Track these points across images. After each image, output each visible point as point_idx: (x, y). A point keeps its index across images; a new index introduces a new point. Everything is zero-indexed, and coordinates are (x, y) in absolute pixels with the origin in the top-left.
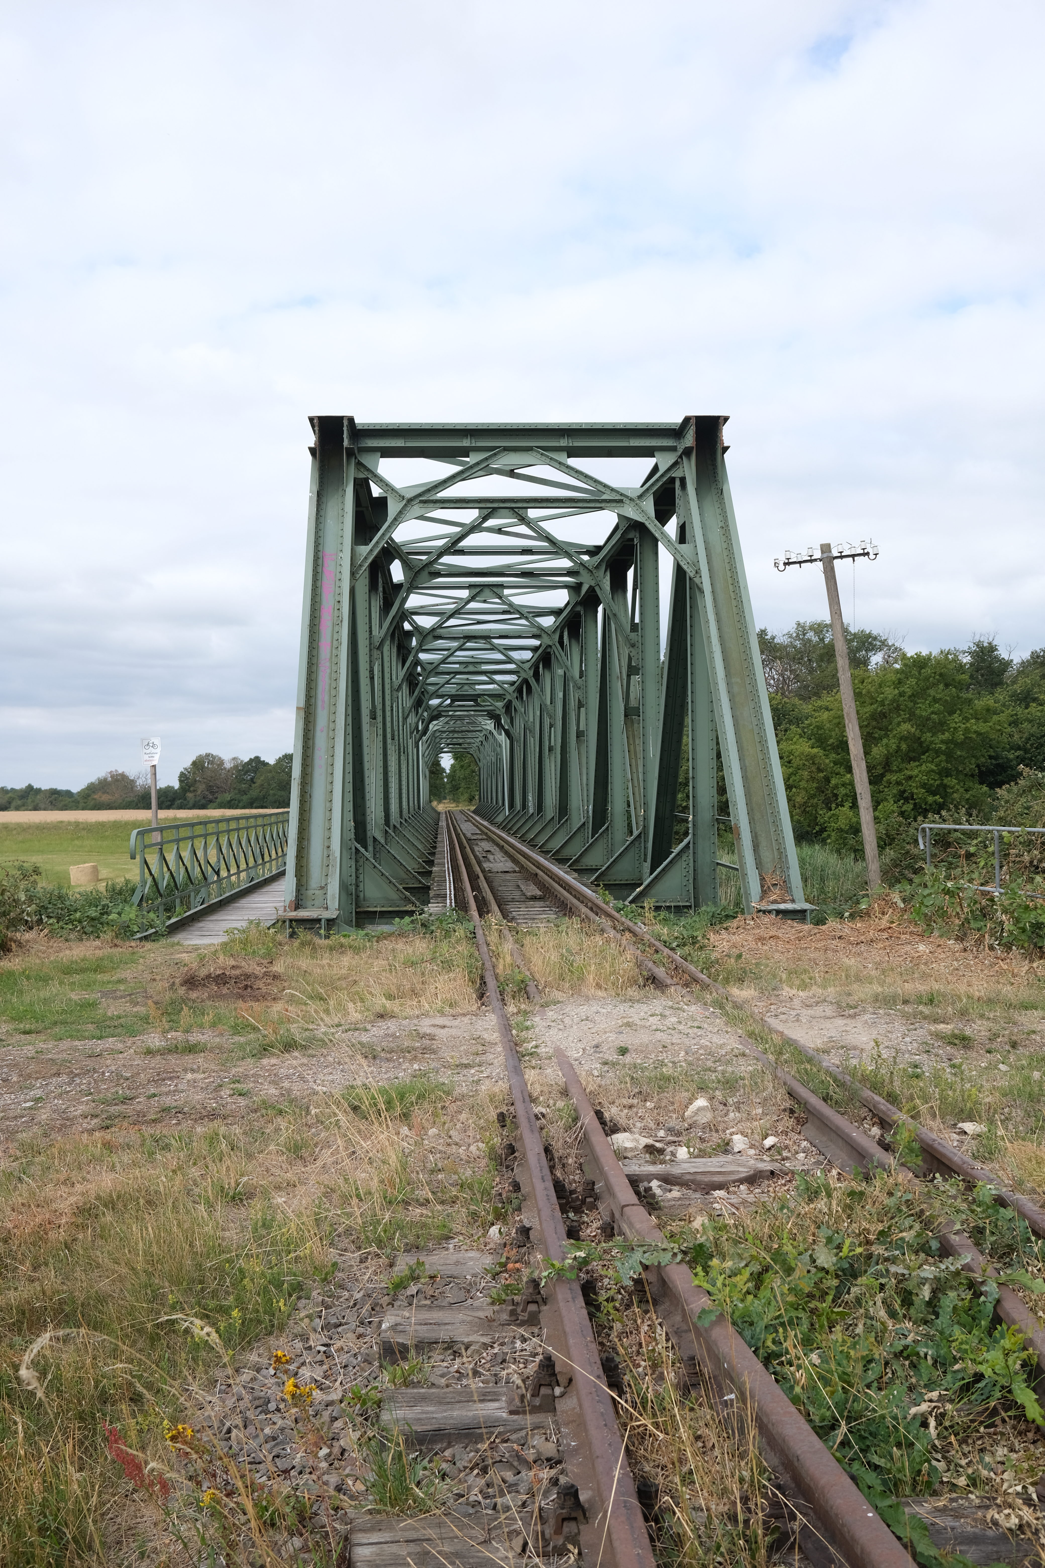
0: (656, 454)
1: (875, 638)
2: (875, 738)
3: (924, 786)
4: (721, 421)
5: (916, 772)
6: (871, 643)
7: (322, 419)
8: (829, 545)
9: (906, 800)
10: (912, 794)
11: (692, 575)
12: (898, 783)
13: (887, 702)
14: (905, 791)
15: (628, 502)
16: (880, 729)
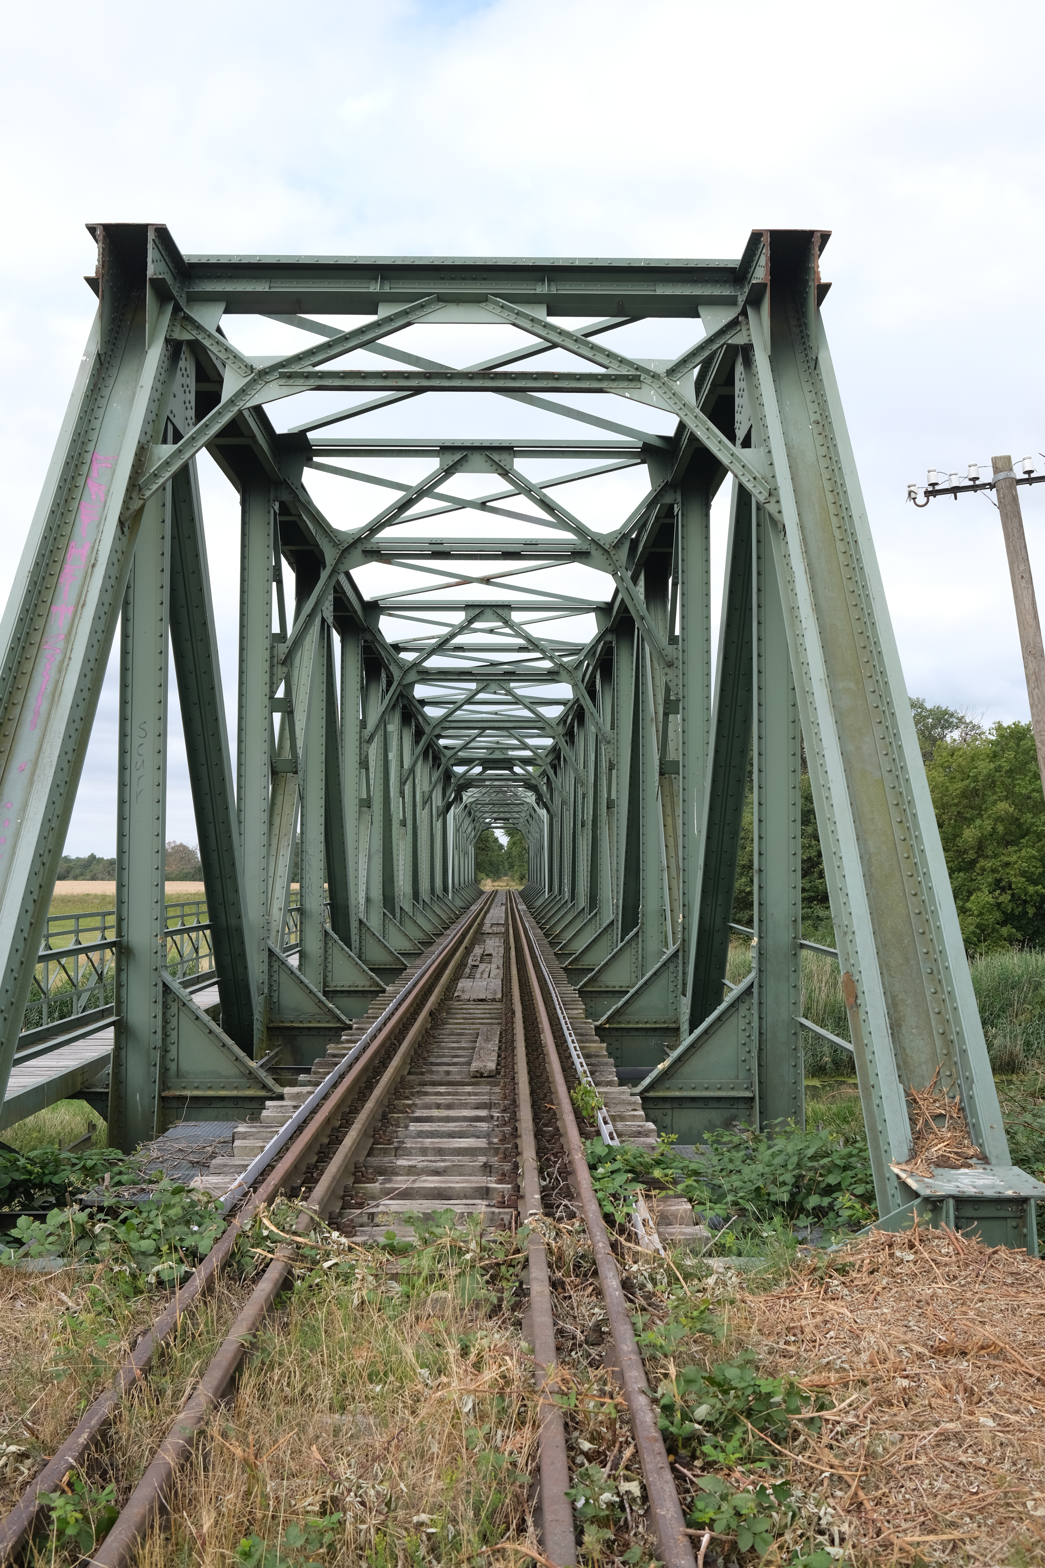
0: (701, 310)
1: (952, 715)
2: (966, 819)
3: (1023, 874)
4: (816, 240)
5: (1014, 858)
6: (947, 721)
7: (107, 227)
8: (1008, 458)
9: (1003, 890)
10: (1010, 884)
11: (762, 498)
12: (993, 871)
13: (981, 778)
14: (1001, 880)
15: (649, 380)
16: (972, 808)
